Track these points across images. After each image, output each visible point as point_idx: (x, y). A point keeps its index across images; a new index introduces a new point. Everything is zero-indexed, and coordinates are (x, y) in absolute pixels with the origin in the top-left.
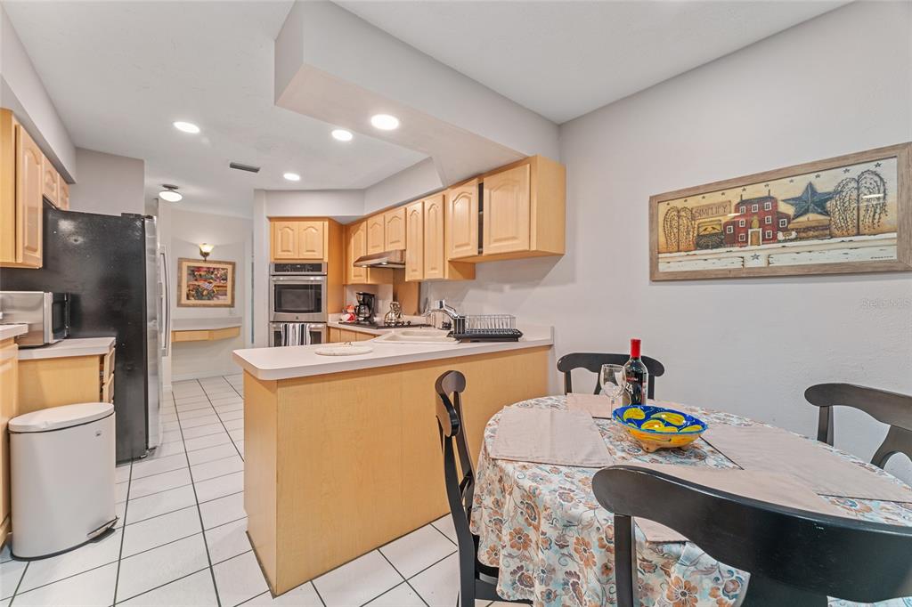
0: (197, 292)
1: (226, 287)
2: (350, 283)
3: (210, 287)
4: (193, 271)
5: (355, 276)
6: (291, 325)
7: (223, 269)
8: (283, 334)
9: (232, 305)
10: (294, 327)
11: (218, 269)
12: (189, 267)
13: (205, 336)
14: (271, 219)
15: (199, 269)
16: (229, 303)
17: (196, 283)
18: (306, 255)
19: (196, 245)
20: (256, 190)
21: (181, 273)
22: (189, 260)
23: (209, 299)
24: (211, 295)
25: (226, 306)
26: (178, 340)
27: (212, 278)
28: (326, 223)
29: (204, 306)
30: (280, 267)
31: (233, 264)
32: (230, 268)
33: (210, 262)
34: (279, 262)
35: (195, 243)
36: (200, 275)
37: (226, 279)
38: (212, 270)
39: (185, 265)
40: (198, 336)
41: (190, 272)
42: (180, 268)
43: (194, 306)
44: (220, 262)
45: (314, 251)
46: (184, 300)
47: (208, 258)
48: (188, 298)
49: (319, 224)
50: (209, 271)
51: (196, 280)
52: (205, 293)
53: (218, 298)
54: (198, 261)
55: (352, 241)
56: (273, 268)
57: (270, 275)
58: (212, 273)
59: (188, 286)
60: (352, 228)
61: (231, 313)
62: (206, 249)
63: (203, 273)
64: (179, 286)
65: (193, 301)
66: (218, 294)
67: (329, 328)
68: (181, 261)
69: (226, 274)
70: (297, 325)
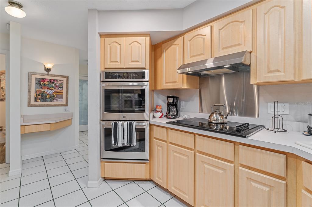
0: (42, 96)
1: (63, 92)
2: (159, 88)
3: (51, 92)
4: (39, 81)
5: (166, 83)
6: (120, 123)
7: (60, 80)
8: (113, 131)
9: (66, 105)
10: (123, 125)
11: (57, 80)
12: (36, 79)
13: (48, 128)
14: (102, 35)
15: (43, 80)
16: (64, 103)
17: (42, 90)
18: (131, 65)
19: (43, 64)
20: (89, 10)
21: (31, 83)
22: (36, 74)
23: (51, 101)
24: (52, 98)
25: (62, 105)
26: (26, 132)
27: (53, 87)
28: (148, 39)
29: (48, 105)
30: (109, 75)
31: (67, 77)
32: (65, 80)
33: (52, 75)
34: (108, 71)
35: (42, 62)
36: (45, 84)
37: (63, 87)
38: (52, 81)
39: (33, 77)
40: (42, 128)
41: (37, 82)
42: (30, 79)
43: (40, 106)
44: (58, 76)
45: (138, 62)
46: (33, 102)
47: (50, 73)
48: (36, 100)
49: (141, 40)
50: (51, 82)
51: (42, 88)
52: (48, 96)
53: (57, 100)
54: (43, 74)
55: (164, 55)
56: (103, 76)
57: (100, 82)
58: (53, 83)
59: (36, 92)
60: (163, 46)
61: (66, 110)
62: (49, 66)
63: (46, 83)
64: (29, 92)
65: (39, 102)
66: (57, 97)
67: (150, 125)
68: (30, 74)
69: (62, 84)
70: (126, 123)
